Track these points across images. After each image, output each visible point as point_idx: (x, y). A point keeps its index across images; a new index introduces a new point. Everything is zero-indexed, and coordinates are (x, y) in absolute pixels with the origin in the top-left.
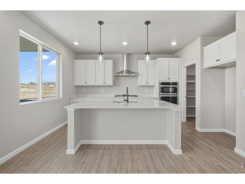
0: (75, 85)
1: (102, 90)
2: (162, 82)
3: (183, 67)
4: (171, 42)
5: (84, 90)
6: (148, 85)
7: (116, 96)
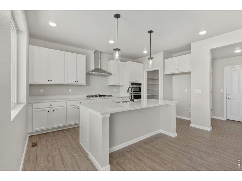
0: (30, 82)
1: (70, 90)
2: (132, 82)
3: (145, 72)
4: (143, 50)
5: (42, 90)
6: (119, 84)
7: (87, 96)
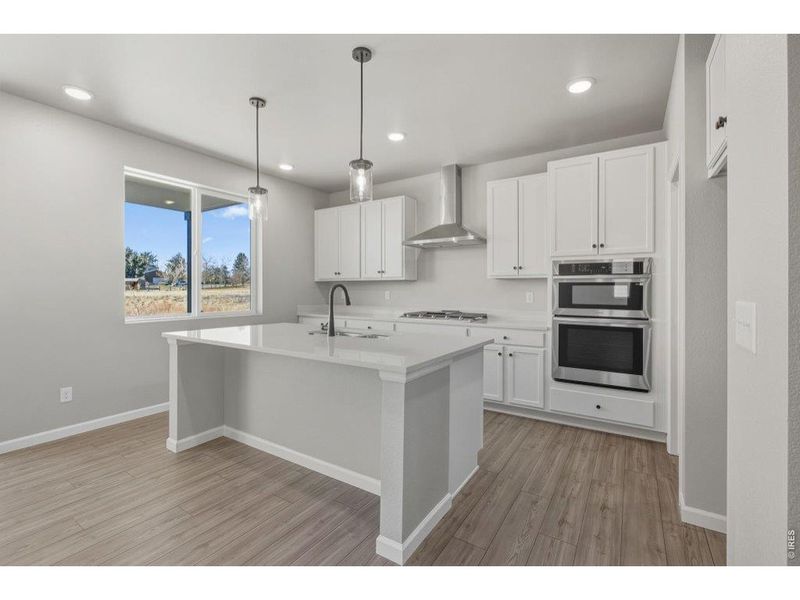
0: (317, 280)
2: (563, 260)
6: (523, 274)
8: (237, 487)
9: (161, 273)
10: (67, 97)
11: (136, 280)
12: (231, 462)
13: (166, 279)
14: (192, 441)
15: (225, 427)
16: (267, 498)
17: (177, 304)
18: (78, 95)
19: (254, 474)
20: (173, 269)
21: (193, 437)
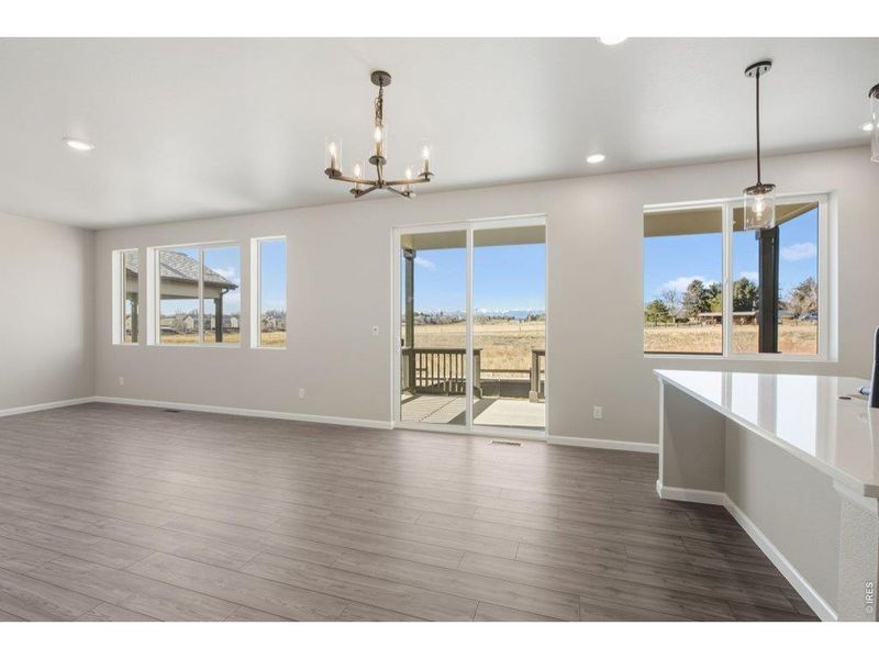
8: (692, 565)
9: (784, 304)
10: (591, 164)
11: (753, 313)
12: (706, 536)
13: (792, 311)
14: (680, 493)
15: (724, 495)
16: (718, 600)
17: (805, 343)
18: (596, 159)
19: (724, 565)
20: (802, 298)
21: (682, 490)
